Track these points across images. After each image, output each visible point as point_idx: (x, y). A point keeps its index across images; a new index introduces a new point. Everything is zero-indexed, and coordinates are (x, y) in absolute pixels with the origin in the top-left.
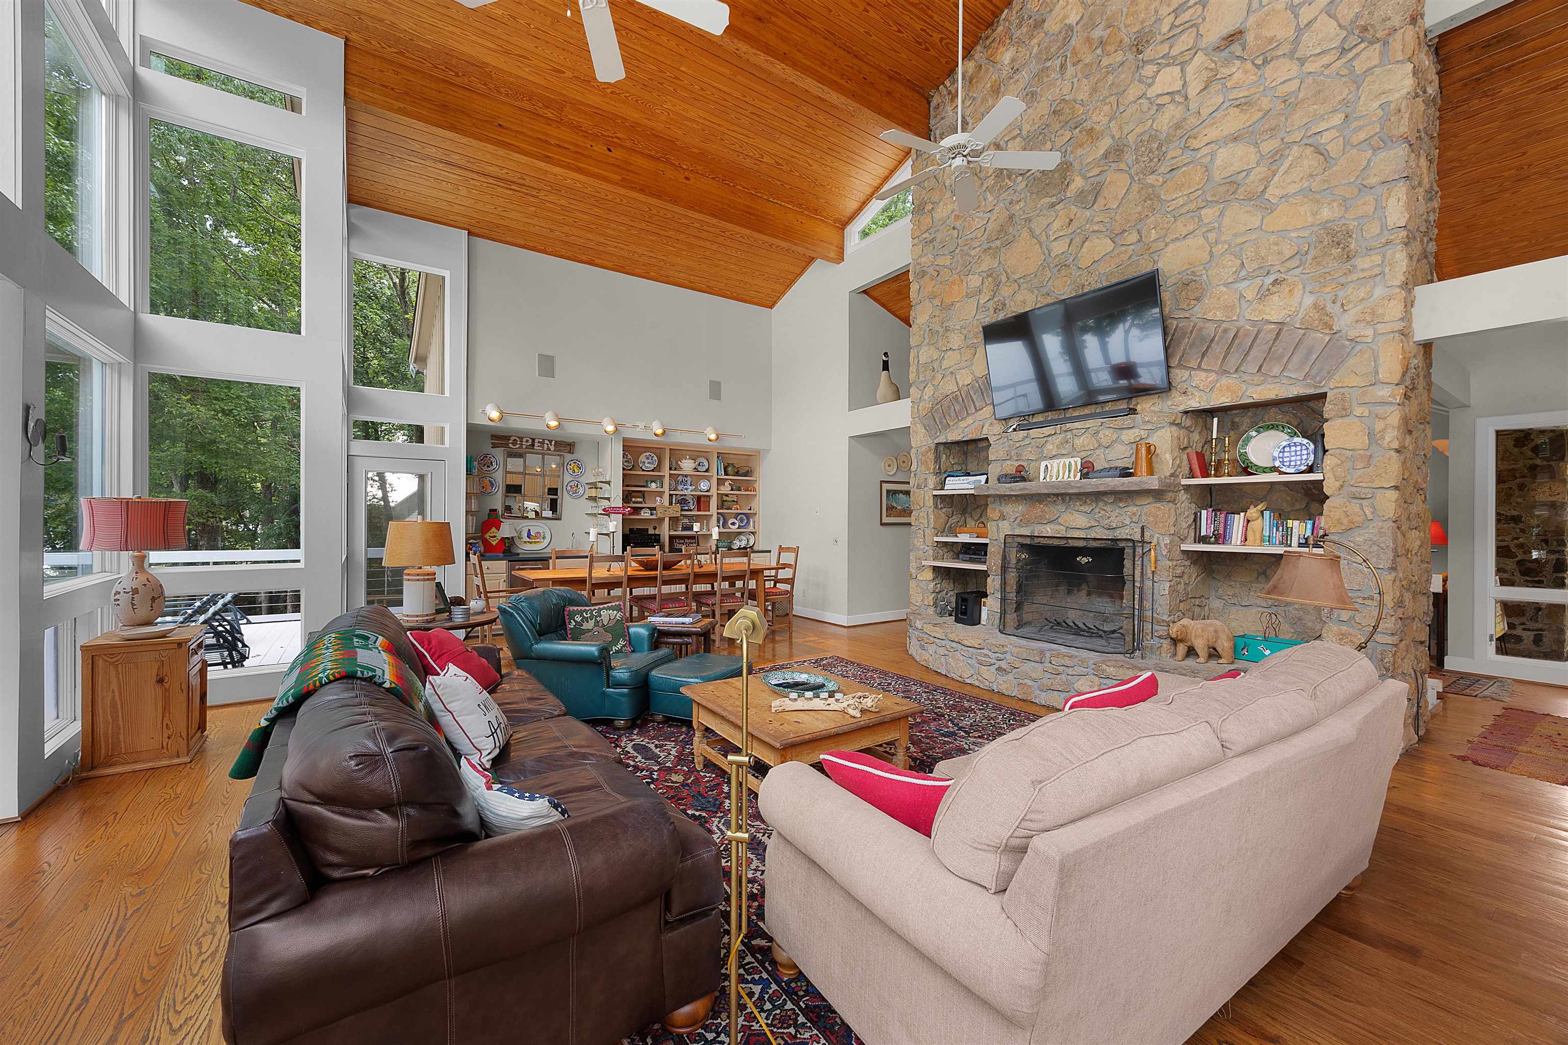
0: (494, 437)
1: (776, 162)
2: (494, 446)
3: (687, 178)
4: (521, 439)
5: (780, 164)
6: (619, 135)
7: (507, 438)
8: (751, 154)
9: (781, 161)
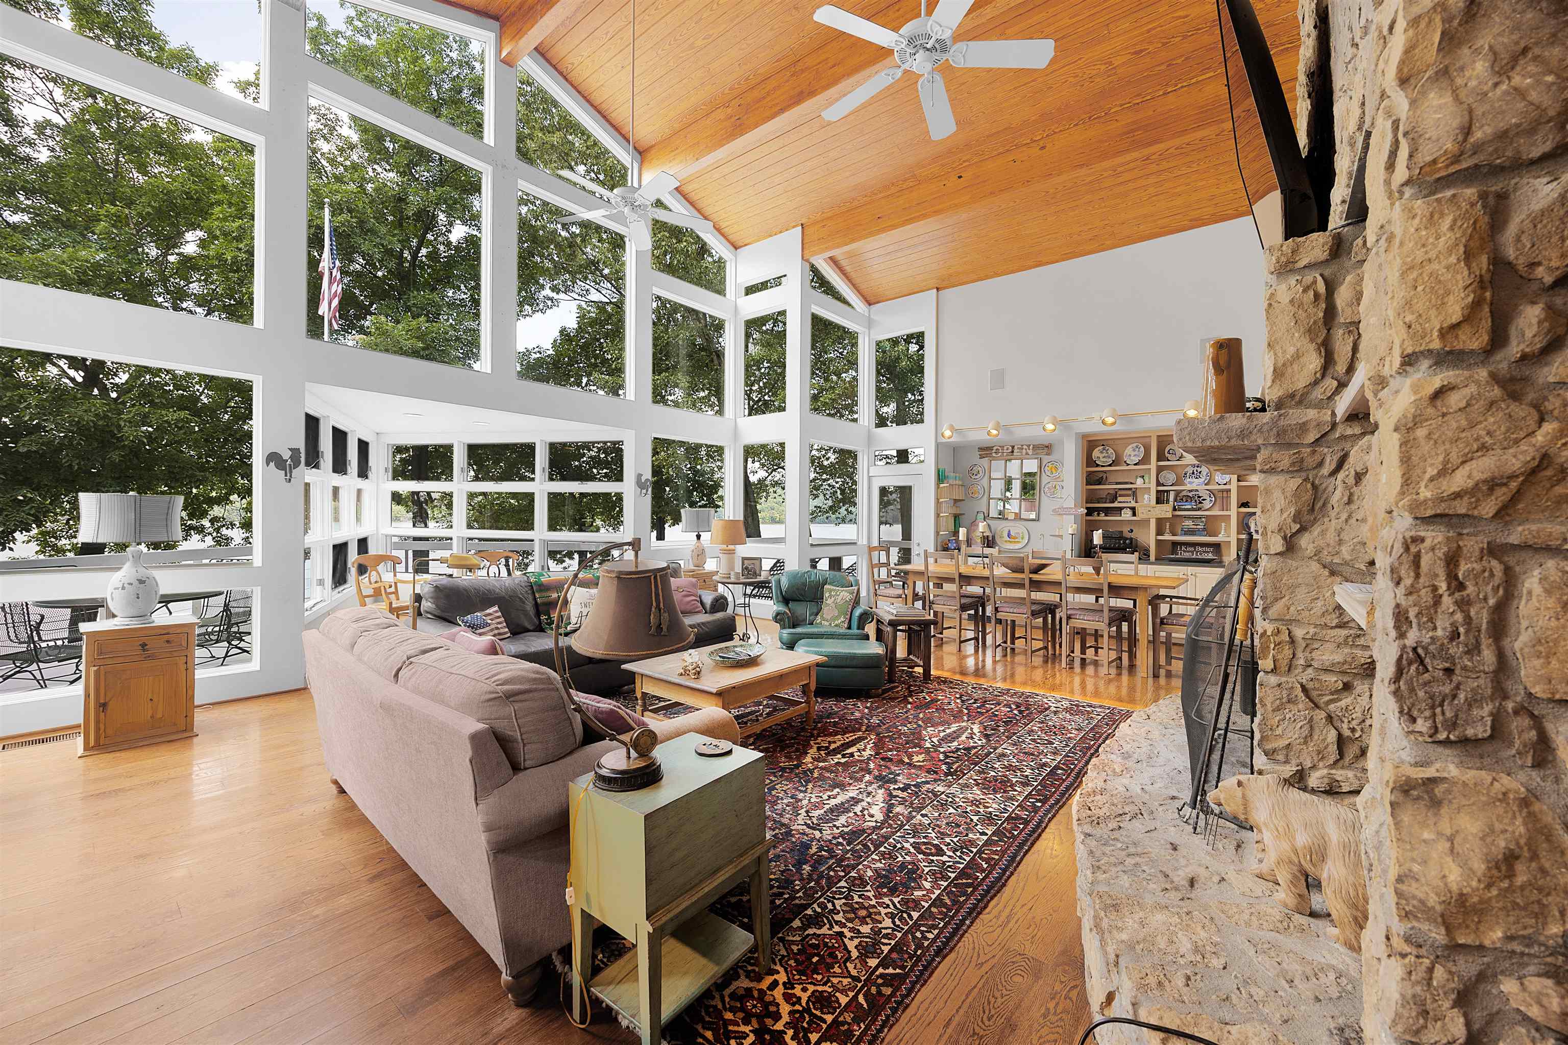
0: (981, 449)
1: (1135, 53)
2: (982, 457)
3: (1043, 148)
4: (1002, 447)
5: (1142, 51)
6: (965, 158)
7: (991, 448)
8: (1094, 72)
9: (1138, 48)
